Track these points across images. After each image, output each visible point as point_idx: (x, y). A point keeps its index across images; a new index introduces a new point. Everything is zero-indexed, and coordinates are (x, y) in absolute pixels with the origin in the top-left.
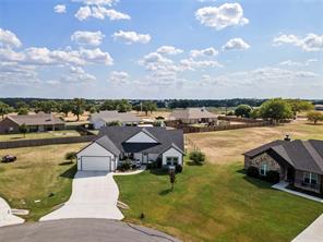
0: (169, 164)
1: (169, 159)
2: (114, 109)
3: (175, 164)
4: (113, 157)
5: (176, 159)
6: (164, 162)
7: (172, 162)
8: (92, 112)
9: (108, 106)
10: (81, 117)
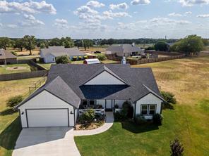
0: (144, 113)
1: (144, 107)
2: (61, 45)
3: (152, 112)
4: (71, 109)
5: (153, 107)
6: (138, 111)
7: (148, 110)
8: (42, 47)
9: (55, 43)
10: (33, 52)
